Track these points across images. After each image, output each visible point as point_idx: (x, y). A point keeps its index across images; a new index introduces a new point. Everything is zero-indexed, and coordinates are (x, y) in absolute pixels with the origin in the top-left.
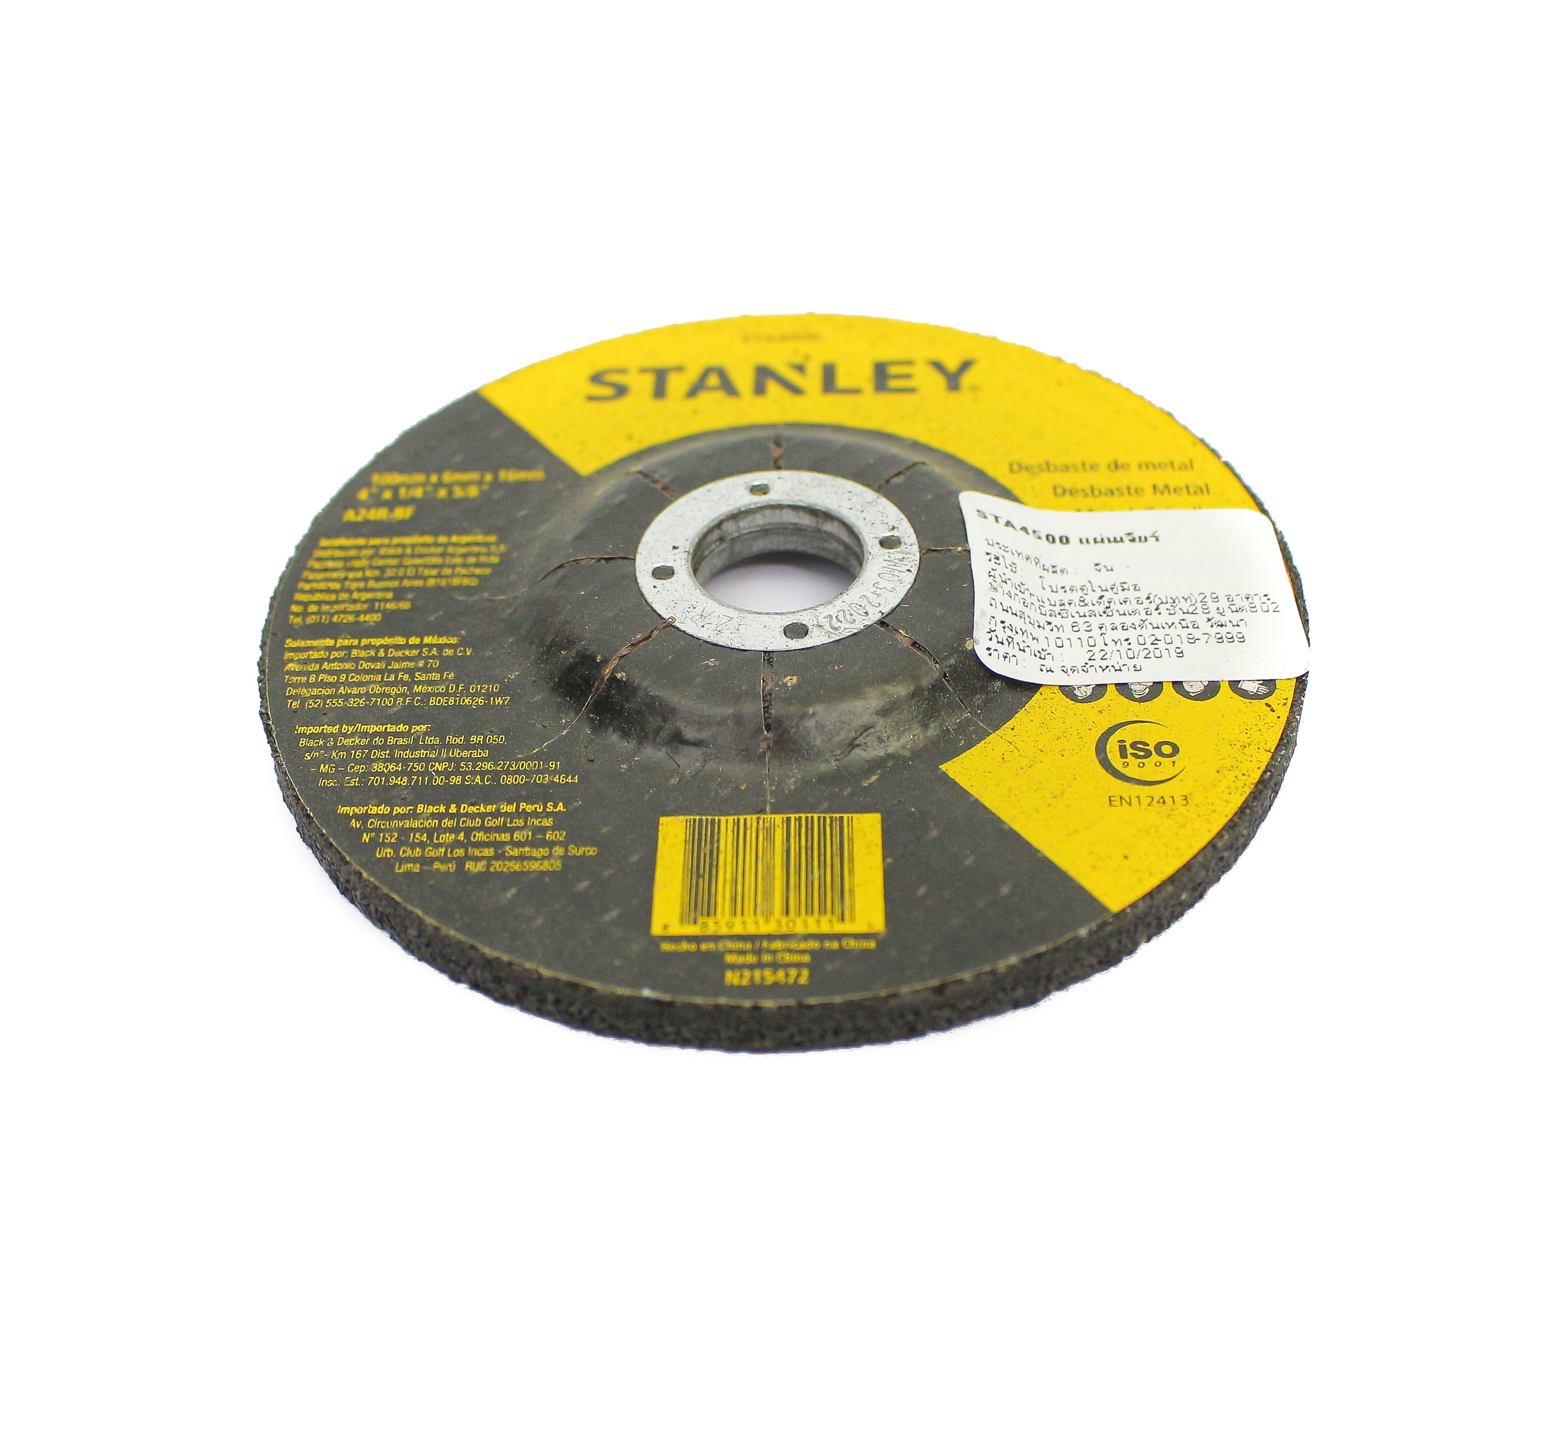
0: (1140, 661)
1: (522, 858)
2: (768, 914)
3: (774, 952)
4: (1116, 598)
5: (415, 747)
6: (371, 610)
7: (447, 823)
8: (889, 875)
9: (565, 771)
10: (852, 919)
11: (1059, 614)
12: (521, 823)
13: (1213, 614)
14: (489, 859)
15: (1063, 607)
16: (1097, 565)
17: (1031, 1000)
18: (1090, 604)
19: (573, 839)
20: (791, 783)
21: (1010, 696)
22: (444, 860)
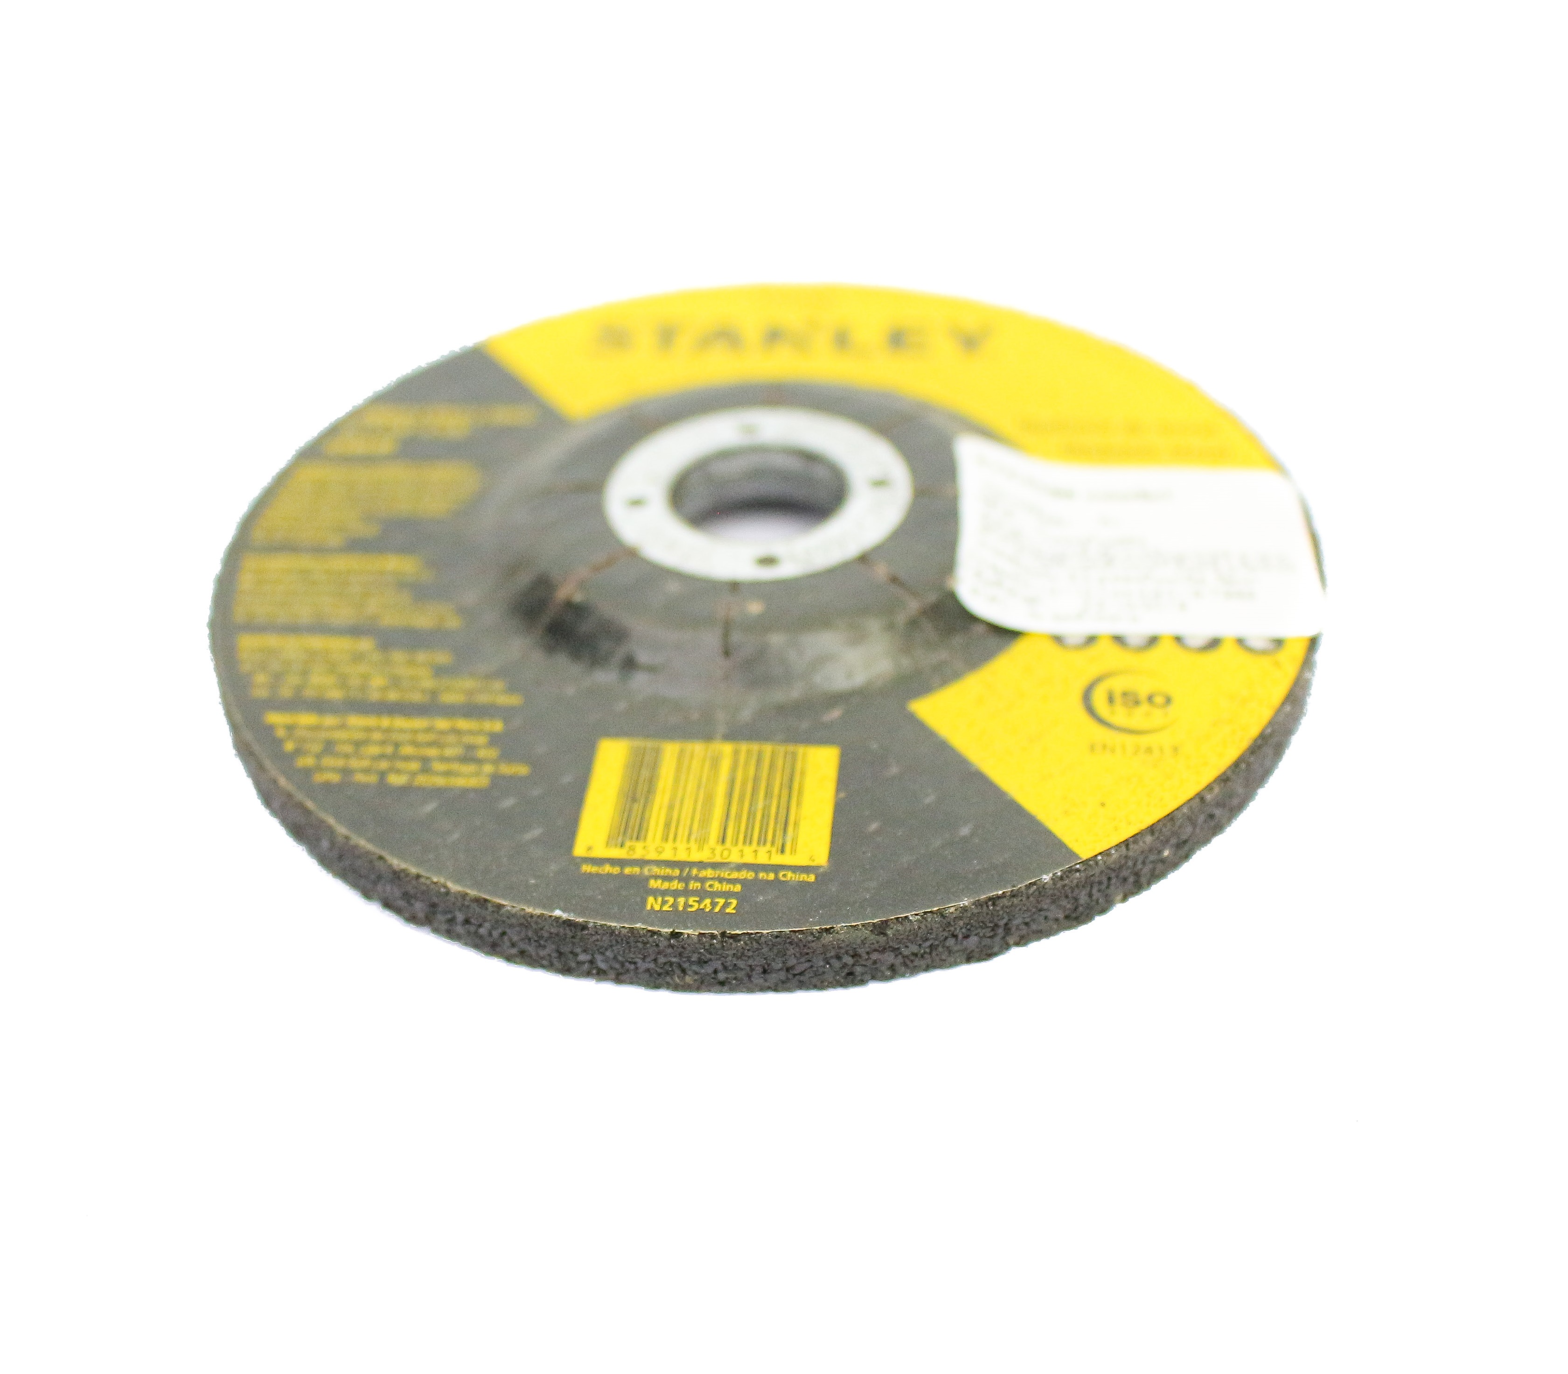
1: (448, 774)
2: (702, 841)
3: (703, 880)
5: (357, 662)
7: (377, 736)
8: (840, 809)
9: (510, 691)
10: (794, 851)
12: (451, 739)
13: (1224, 570)
14: (413, 774)
19: (507, 756)
22: (366, 771)
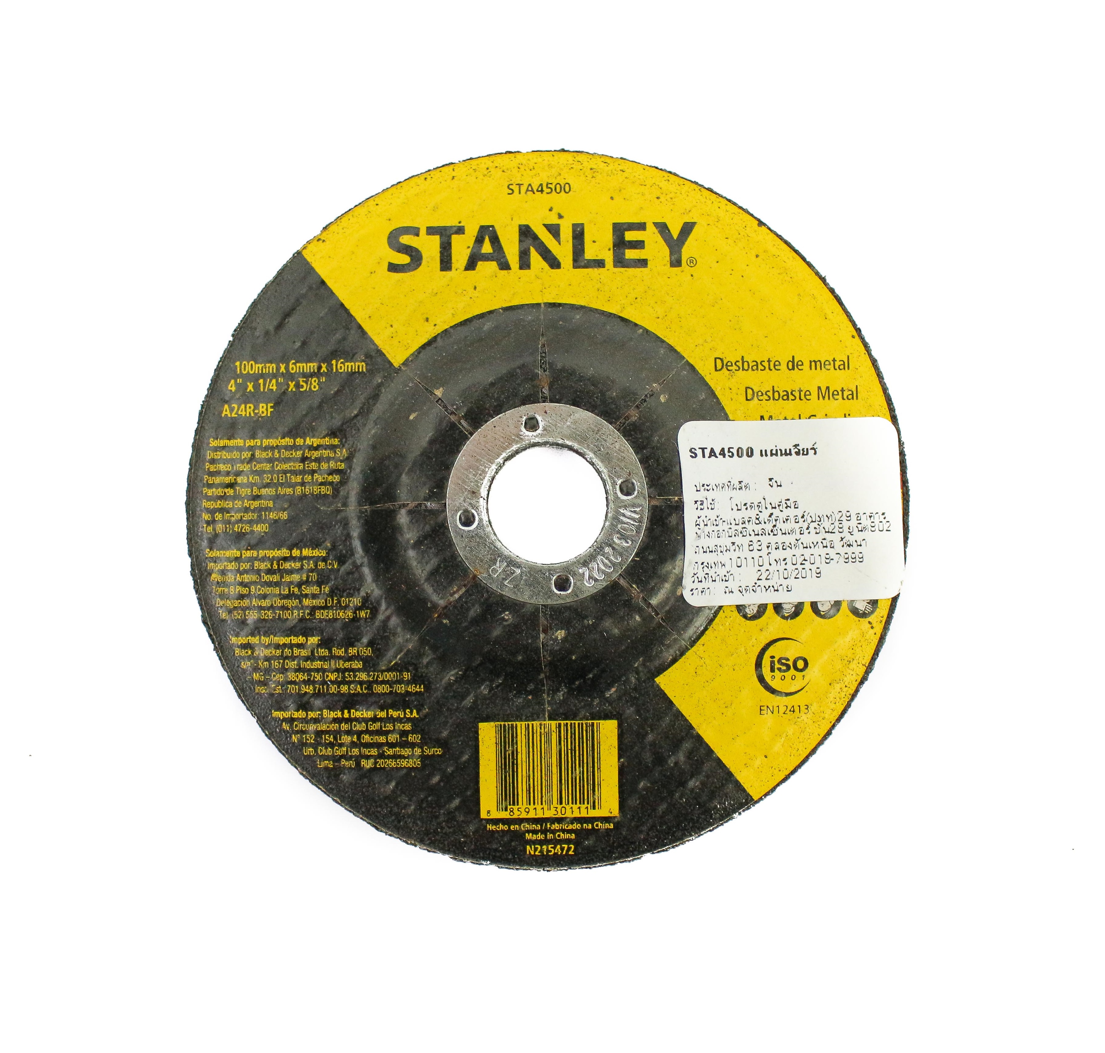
0: (791, 582)
1: (395, 757)
2: (550, 804)
3: (554, 832)
4: (782, 516)
5: (313, 658)
6: (259, 521)
7: (344, 727)
8: (622, 772)
9: (414, 681)
10: (600, 807)
11: (741, 533)
12: (390, 727)
13: (846, 534)
14: (375, 758)
15: (744, 526)
16: (771, 480)
18: (763, 522)
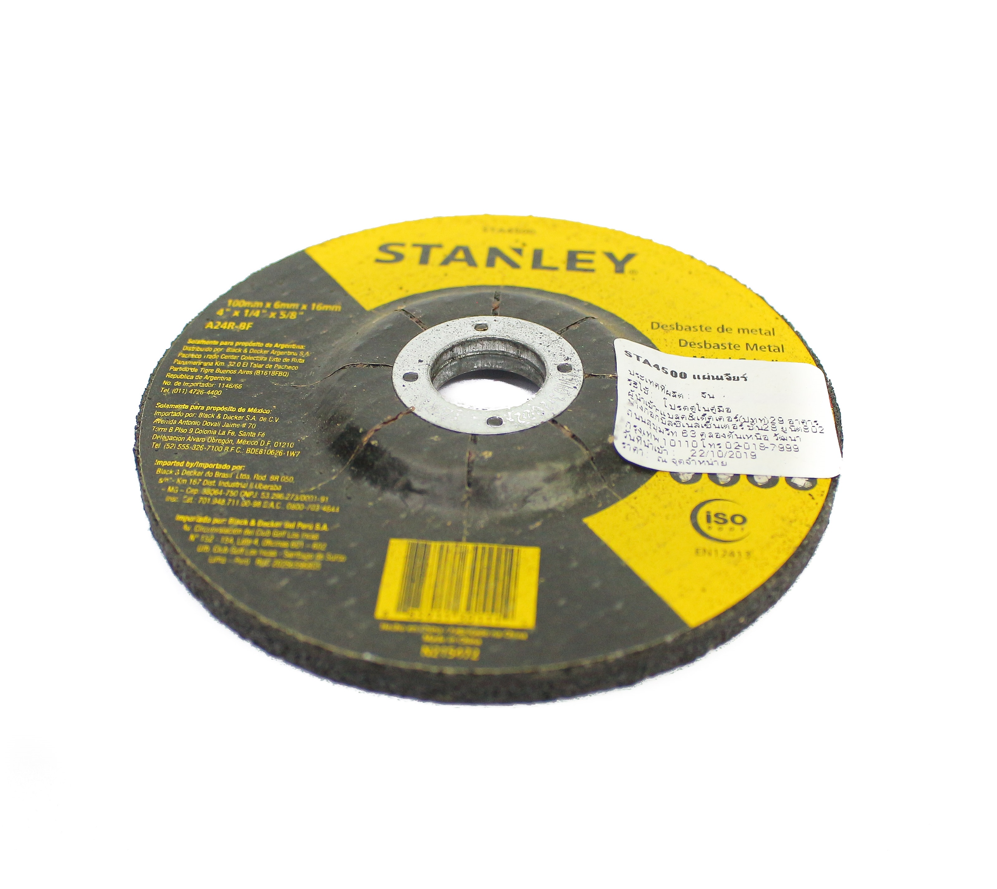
0: (726, 459)
1: (294, 559)
2: (456, 610)
3: (458, 637)
4: (714, 416)
5: (233, 480)
6: (215, 388)
7: (248, 532)
8: (541, 590)
9: (331, 503)
10: (513, 618)
11: (675, 424)
12: (296, 535)
13: (779, 431)
14: (272, 559)
15: (678, 420)
16: (703, 393)
17: (630, 682)
18: (696, 419)
19: (331, 549)
20: (482, 523)
21: (635, 476)
22: (242, 556)
